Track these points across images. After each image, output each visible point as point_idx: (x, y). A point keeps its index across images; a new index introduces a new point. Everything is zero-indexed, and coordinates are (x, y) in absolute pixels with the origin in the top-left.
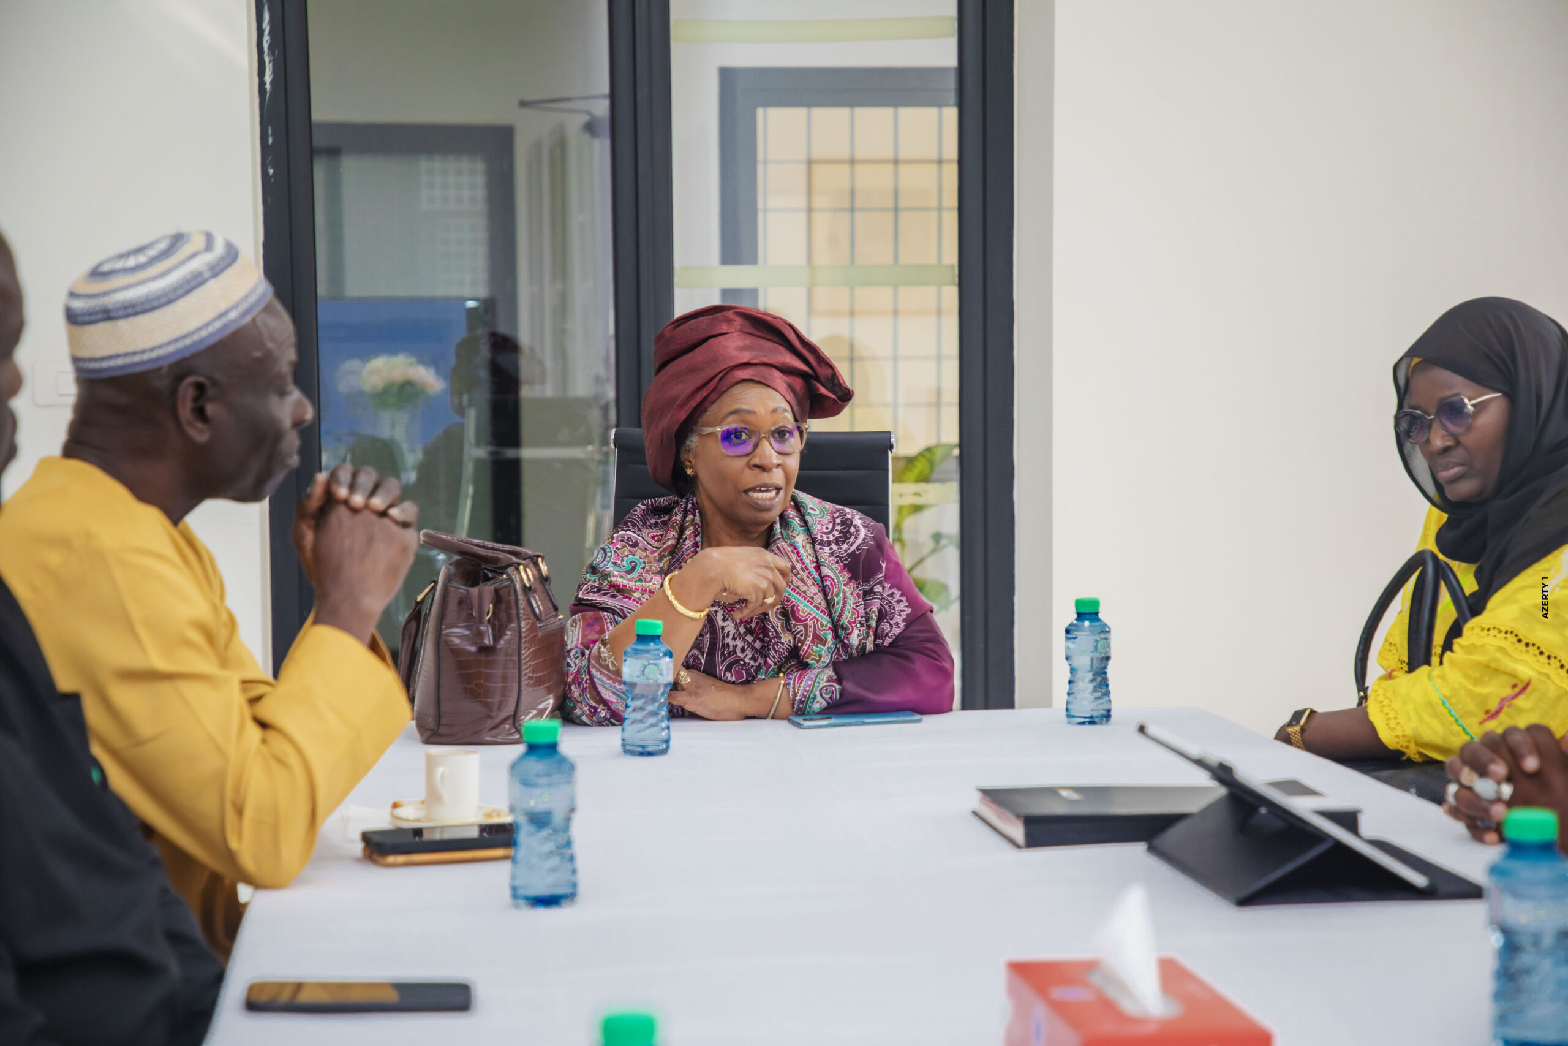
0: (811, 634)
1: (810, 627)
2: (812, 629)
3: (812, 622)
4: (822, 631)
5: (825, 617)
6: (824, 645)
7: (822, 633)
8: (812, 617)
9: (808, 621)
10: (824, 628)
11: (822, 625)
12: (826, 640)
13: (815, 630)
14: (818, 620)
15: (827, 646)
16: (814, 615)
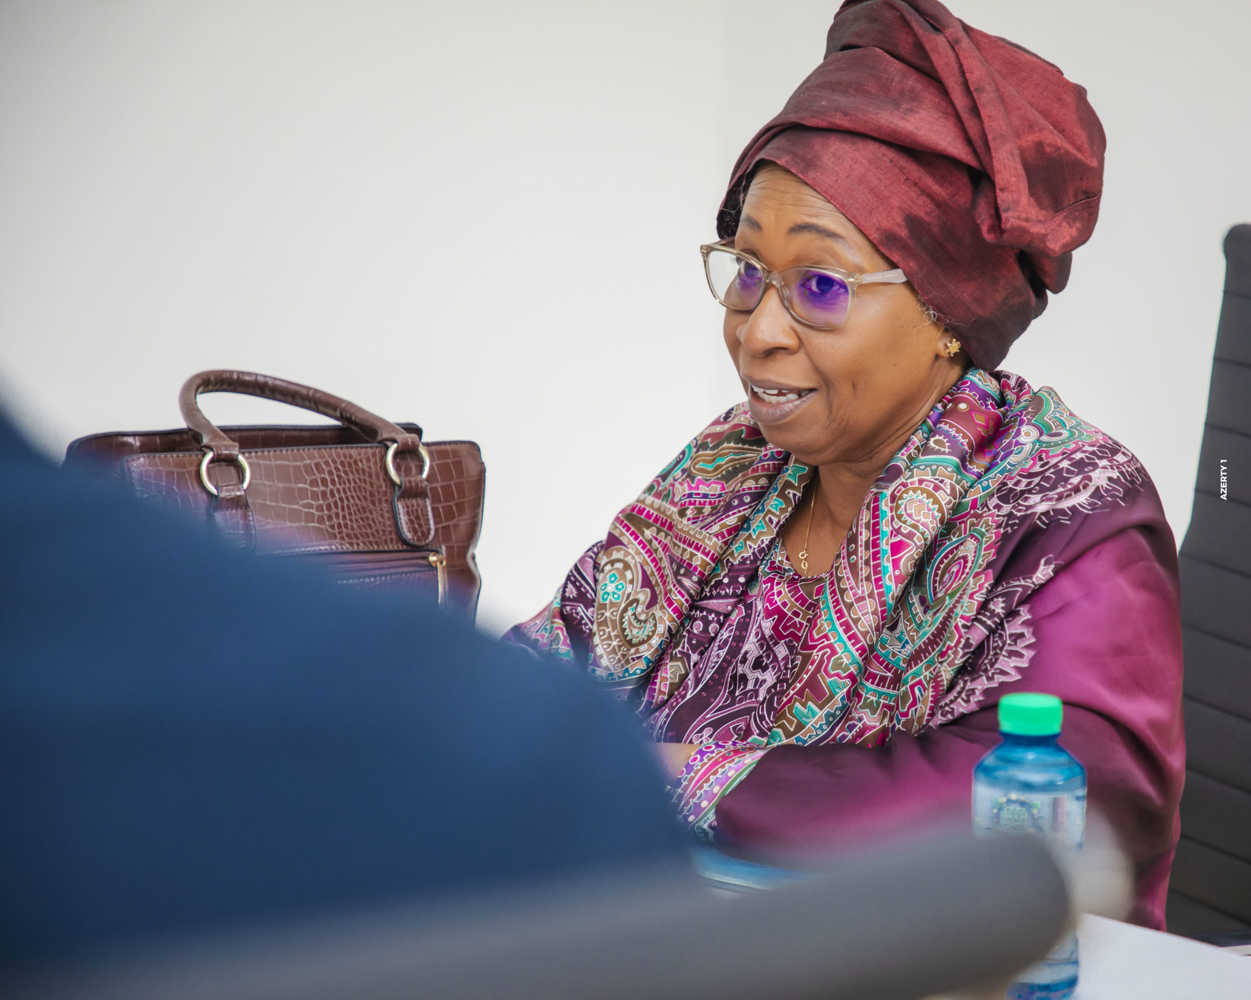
0: (806, 677)
1: (813, 662)
2: (811, 668)
3: (820, 653)
4: (830, 676)
5: (853, 649)
6: (821, 708)
7: (828, 680)
8: (826, 643)
9: (815, 651)
10: (839, 671)
11: (838, 665)
12: (832, 696)
13: (817, 670)
14: (834, 652)
15: (826, 709)
16: (832, 641)
